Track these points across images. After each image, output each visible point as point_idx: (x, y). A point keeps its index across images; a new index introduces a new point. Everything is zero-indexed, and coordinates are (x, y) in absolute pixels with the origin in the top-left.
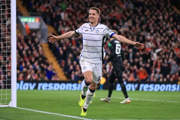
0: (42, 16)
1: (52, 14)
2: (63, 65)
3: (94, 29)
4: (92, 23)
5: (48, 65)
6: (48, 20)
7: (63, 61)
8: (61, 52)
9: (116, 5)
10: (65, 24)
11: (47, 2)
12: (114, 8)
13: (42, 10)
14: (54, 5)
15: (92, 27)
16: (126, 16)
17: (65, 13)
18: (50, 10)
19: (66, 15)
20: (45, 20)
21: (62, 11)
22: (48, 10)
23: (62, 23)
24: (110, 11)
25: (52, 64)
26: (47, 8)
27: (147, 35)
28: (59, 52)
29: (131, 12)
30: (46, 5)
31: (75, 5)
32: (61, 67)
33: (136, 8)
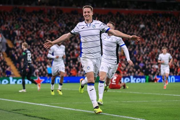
0: (3, 34)
1: (9, 32)
2: (18, 67)
3: (90, 25)
4: (88, 21)
5: (8, 67)
6: (7, 36)
7: (18, 64)
8: (17, 58)
9: (54, 24)
10: (19, 38)
11: (6, 23)
12: (52, 27)
13: (3, 29)
14: (11, 26)
15: (88, 24)
16: (61, 32)
17: (18, 31)
18: (8, 29)
19: (20, 32)
20: (5, 36)
21: (16, 29)
22: (6, 29)
23: (17, 38)
24: (50, 29)
25: (10, 66)
26: (6, 27)
27: (75, 45)
28: (15, 58)
29: (64, 30)
30: (5, 26)
31: (26, 25)
32: (16, 68)
33: (68, 27)
